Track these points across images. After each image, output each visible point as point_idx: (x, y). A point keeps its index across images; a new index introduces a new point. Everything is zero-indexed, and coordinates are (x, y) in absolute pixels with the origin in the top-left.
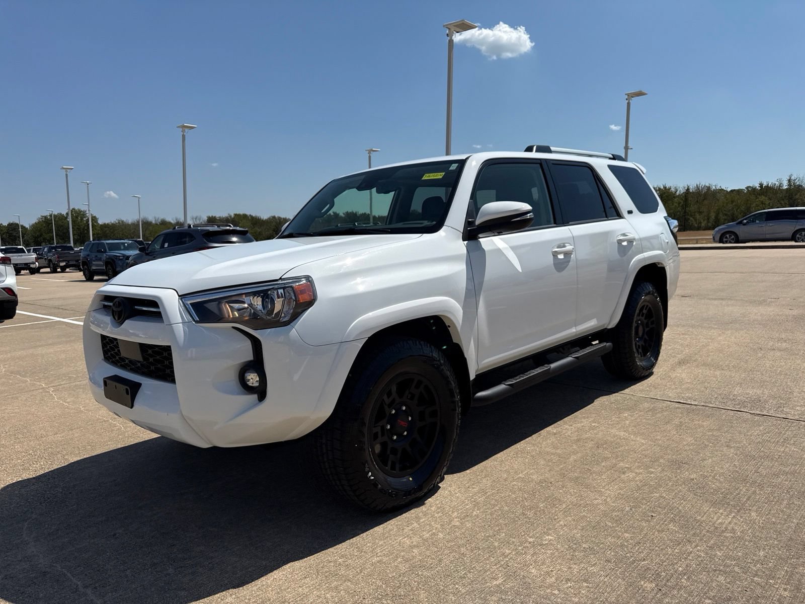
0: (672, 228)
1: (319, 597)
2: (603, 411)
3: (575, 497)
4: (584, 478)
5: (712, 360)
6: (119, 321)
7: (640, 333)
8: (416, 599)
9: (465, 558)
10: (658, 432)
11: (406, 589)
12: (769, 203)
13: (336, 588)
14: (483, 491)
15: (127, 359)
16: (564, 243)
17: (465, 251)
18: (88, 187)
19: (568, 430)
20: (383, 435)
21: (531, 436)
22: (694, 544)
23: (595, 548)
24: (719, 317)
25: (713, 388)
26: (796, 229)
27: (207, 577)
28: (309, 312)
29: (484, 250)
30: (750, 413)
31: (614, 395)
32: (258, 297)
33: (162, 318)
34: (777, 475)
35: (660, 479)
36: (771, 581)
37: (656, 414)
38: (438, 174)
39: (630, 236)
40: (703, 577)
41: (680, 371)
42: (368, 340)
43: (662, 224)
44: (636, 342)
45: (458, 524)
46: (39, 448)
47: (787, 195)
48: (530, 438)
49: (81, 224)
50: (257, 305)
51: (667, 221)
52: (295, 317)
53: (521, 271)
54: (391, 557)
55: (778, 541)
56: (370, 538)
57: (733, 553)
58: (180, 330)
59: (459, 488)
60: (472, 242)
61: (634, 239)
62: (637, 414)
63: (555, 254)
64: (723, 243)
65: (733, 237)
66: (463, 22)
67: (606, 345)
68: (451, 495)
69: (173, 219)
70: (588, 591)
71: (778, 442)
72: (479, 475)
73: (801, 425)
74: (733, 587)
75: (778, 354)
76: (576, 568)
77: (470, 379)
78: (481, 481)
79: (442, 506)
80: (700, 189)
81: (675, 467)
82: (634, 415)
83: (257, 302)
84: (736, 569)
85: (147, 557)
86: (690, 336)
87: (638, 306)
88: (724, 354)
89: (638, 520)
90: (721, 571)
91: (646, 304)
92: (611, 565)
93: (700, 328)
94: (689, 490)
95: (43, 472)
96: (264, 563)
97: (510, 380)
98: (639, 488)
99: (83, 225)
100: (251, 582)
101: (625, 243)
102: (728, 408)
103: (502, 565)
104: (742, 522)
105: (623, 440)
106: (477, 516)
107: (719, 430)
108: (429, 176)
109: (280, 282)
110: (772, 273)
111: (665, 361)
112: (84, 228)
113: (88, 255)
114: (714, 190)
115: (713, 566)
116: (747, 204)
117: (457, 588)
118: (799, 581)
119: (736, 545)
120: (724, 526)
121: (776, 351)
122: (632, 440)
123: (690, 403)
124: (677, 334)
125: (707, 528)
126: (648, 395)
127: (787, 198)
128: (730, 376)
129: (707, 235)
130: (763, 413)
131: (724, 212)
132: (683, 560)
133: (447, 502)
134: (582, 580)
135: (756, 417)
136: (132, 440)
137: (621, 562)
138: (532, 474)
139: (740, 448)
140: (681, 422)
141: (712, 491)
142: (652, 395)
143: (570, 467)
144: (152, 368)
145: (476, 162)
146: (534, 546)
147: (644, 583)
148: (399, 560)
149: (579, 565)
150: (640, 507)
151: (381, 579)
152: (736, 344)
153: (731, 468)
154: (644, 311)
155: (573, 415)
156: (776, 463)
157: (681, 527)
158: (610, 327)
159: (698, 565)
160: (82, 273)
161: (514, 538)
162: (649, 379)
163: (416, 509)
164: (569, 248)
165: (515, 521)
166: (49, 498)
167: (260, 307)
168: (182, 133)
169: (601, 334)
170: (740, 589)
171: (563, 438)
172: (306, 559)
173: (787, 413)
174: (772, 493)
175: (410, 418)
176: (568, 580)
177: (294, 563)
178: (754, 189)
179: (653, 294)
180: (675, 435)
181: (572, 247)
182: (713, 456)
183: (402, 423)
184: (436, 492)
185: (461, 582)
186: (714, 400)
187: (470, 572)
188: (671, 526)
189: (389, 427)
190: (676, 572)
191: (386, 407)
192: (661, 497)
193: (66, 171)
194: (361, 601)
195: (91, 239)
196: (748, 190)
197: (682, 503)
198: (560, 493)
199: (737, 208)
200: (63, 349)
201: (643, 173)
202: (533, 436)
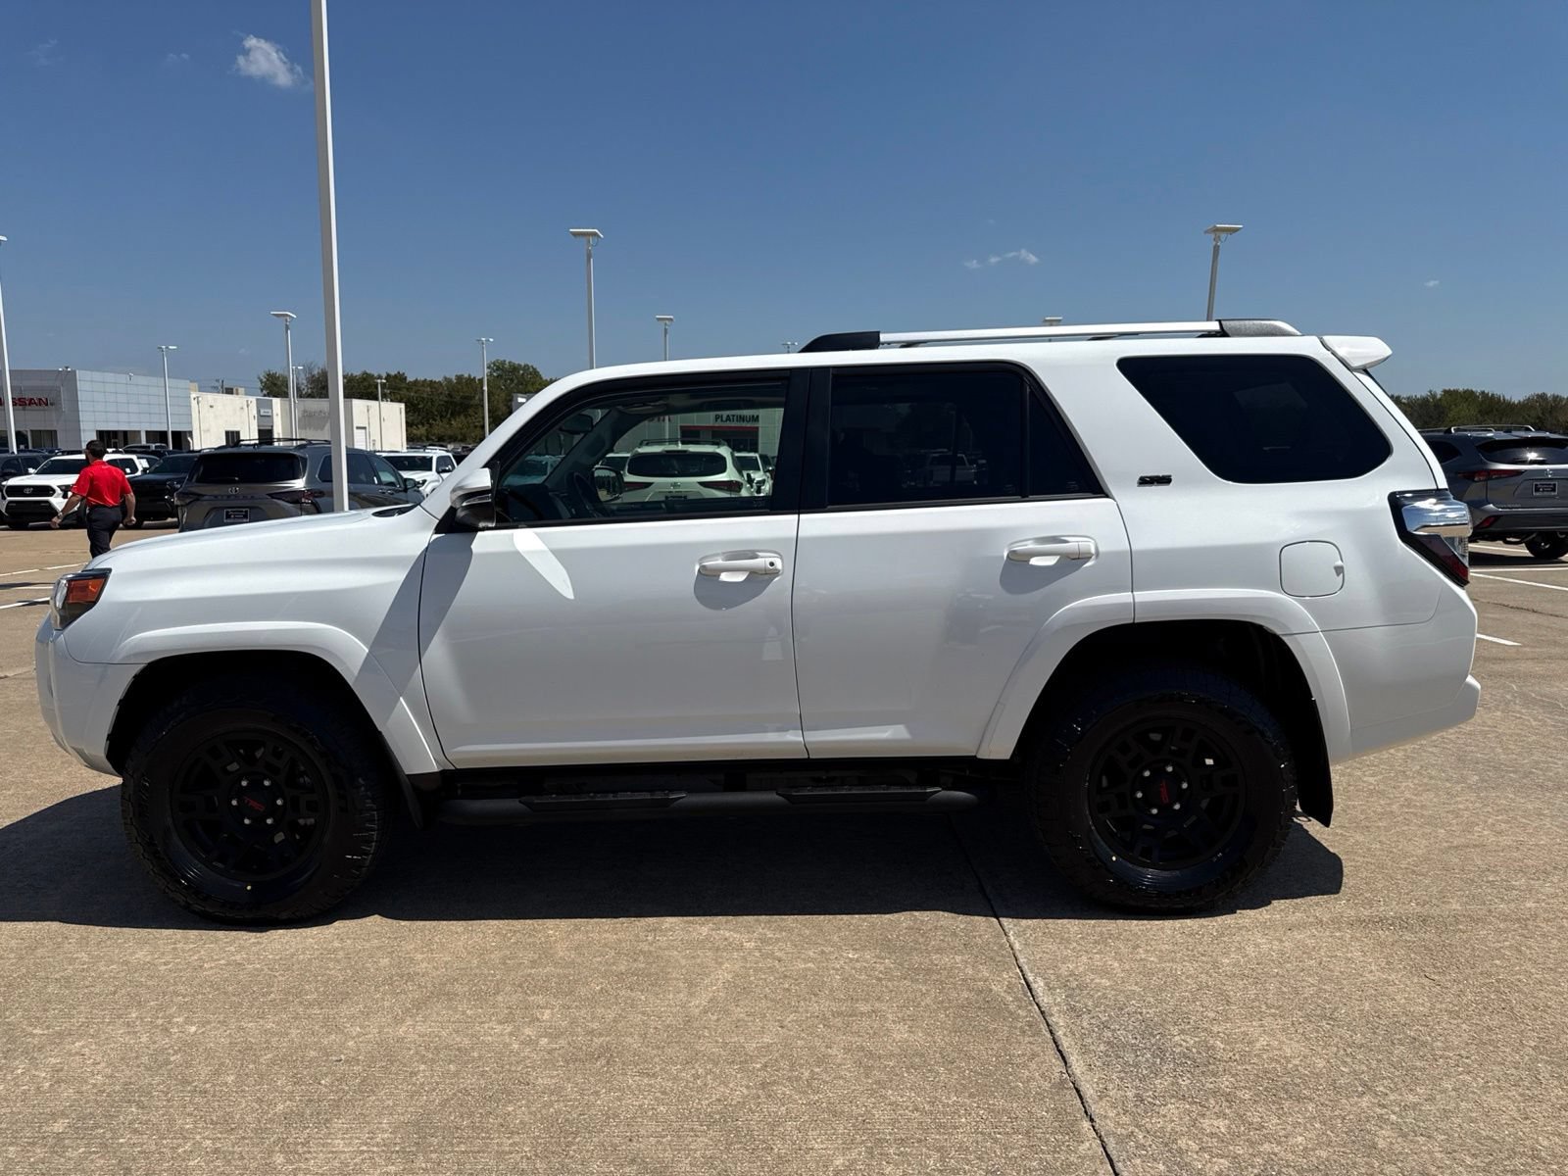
17: (419, 552)
39: (1077, 544)
42: (146, 667)
60: (454, 536)
61: (1099, 553)
63: (708, 572)
101: (1045, 561)
164: (765, 561)
175: (279, 802)
183: (253, 803)
189: (234, 802)
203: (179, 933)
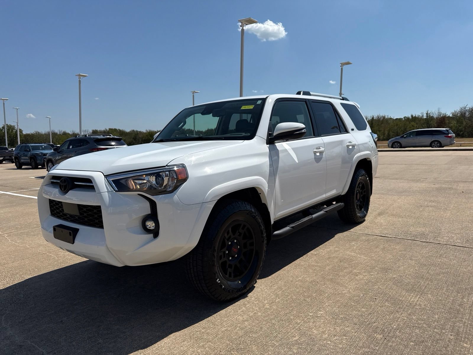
0: (374, 139)
1: (193, 352)
2: (340, 242)
3: (332, 290)
4: (336, 279)
5: (396, 212)
6: (65, 191)
7: (358, 198)
8: (251, 350)
9: (275, 326)
10: (373, 252)
11: (244, 345)
12: (416, 126)
13: (203, 346)
14: (280, 288)
15: (68, 214)
16: (319, 147)
17: (268, 151)
18: (17, 111)
19: (322, 252)
20: (224, 257)
21: (302, 256)
22: (400, 313)
23: (347, 317)
24: (396, 189)
25: (399, 228)
26: (432, 141)
27: (124, 344)
28: (184, 185)
29: (278, 150)
30: (420, 241)
31: (345, 232)
32: (153, 176)
33: (95, 189)
34: (439, 275)
35: (377, 278)
36: (443, 331)
37: (370, 242)
38: (250, 106)
39: (353, 143)
40: (408, 330)
41: (380, 219)
42: (217, 201)
43: (369, 136)
44: (356, 202)
45: (268, 307)
46: (4, 271)
47: (426, 122)
48: (302, 257)
49: (11, 134)
50: (153, 181)
51: (372, 135)
52: (176, 188)
53: (297, 162)
54: (232, 327)
55: (444, 309)
56: (219, 317)
57: (421, 317)
58: (106, 196)
59: (266, 287)
60: (271, 145)
61: (356, 145)
62: (359, 243)
63: (315, 153)
64: (394, 148)
65: (399, 145)
66: (250, 19)
67: (341, 205)
68: (262, 291)
69: (70, 132)
70: (347, 341)
71: (437, 256)
72: (276, 279)
73: (448, 247)
74: (424, 335)
75: (431, 209)
76: (338, 329)
77: (271, 223)
78: (278, 283)
79: (258, 297)
80: (380, 118)
81: (384, 272)
82: (358, 243)
83: (153, 179)
84: (424, 325)
85: (85, 333)
86: (383, 200)
87: (358, 182)
88: (402, 209)
89: (368, 301)
90: (416, 327)
91: (361, 181)
92: (357, 326)
93: (387, 195)
94: (393, 284)
95: (9, 286)
96: (158, 334)
97: (292, 224)
98: (366, 284)
99: (13, 135)
100: (151, 345)
101: (350, 147)
102: (408, 239)
103: (297, 329)
104: (424, 300)
105: (354, 257)
106: (279, 302)
107: (405, 250)
108: (245, 107)
109: (167, 167)
110: (422, 165)
111: (371, 213)
112: (14, 136)
113: (19, 153)
114: (387, 118)
115: (412, 324)
116: (404, 126)
117: (273, 343)
118: (458, 330)
119: (423, 312)
120: (415, 303)
121: (430, 207)
122: (359, 257)
123: (387, 236)
124: (375, 198)
125: (406, 304)
126: (364, 232)
127: (426, 123)
128: (407, 221)
129: (385, 143)
130: (427, 241)
131: (393, 131)
132: (396, 322)
133: (260, 295)
134: (342, 335)
135: (424, 243)
136: (63, 264)
137: (362, 324)
138: (306, 277)
139: (417, 260)
140: (384, 247)
141: (406, 284)
142: (366, 232)
143: (327, 273)
144: (86, 219)
145: (272, 100)
146: (313, 317)
147: (376, 335)
148: (238, 328)
149: (339, 327)
150: (369, 294)
151: (229, 340)
152: (408, 203)
153: (414, 271)
154: (361, 185)
155: (324, 244)
156: (438, 268)
157: (392, 304)
158: (343, 194)
159: (404, 324)
160: (14, 164)
161: (302, 314)
162: (363, 223)
163: (243, 300)
164: (322, 149)
165: (300, 304)
166: (15, 301)
167: (154, 182)
168: (79, 79)
169: (338, 199)
170: (428, 336)
171: (321, 257)
172: (182, 330)
173: (440, 241)
174: (438, 284)
175: (239, 247)
176: (335, 336)
177: (175, 333)
178: (408, 118)
179: (365, 176)
180: (382, 254)
181: (324, 149)
182: (404, 265)
183: (235, 250)
184: (253, 290)
185: (275, 340)
186: (400, 234)
187: (279, 334)
188: (387, 304)
189: (227, 252)
190: (392, 328)
191: (226, 241)
192: (379, 288)
193: (4, 101)
194: (219, 353)
195: (19, 143)
196: (405, 119)
197: (391, 291)
198: (323, 287)
199: (399, 128)
200: (9, 210)
201: (359, 108)
202: (304, 256)
203: (202, 322)
